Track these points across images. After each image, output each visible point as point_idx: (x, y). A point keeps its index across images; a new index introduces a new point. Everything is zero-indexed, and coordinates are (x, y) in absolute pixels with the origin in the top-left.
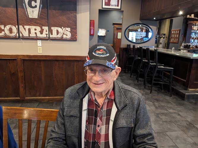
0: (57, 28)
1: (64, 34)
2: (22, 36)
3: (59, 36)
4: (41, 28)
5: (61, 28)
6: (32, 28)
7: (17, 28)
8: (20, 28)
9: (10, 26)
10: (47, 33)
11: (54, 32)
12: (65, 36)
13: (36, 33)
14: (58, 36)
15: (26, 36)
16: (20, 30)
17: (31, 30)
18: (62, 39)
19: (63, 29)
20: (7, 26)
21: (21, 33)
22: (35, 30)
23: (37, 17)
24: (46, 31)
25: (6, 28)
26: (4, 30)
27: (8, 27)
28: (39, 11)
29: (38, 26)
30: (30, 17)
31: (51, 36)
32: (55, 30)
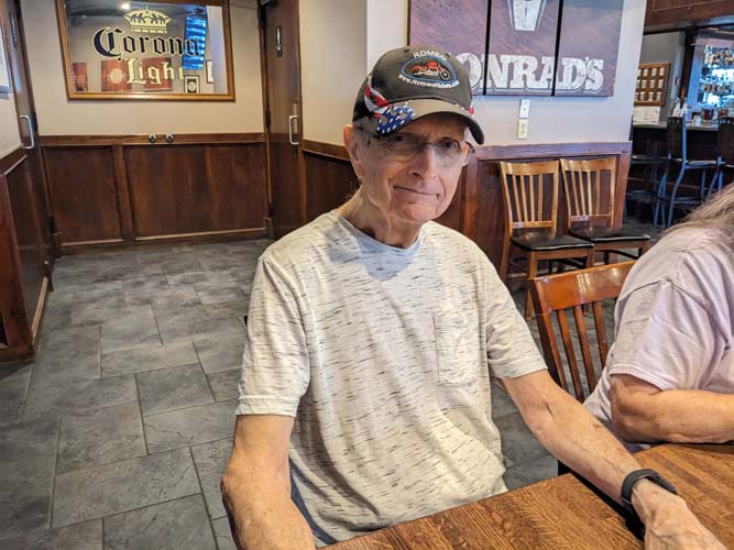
0: (574, 60)
1: (587, 78)
2: (492, 87)
3: (577, 84)
4: (539, 61)
5: (584, 60)
6: (517, 62)
7: (482, 63)
8: (490, 62)
9: (466, 54)
10: (552, 76)
11: (567, 74)
12: (589, 85)
13: (525, 78)
14: (574, 84)
15: (502, 86)
17: (516, 69)
18: (581, 94)
19: (586, 64)
21: (491, 78)
22: (525, 66)
23: (533, 29)
24: (550, 72)
28: (540, 9)
29: (532, 55)
30: (518, 27)
31: (558, 85)
32: (571, 65)
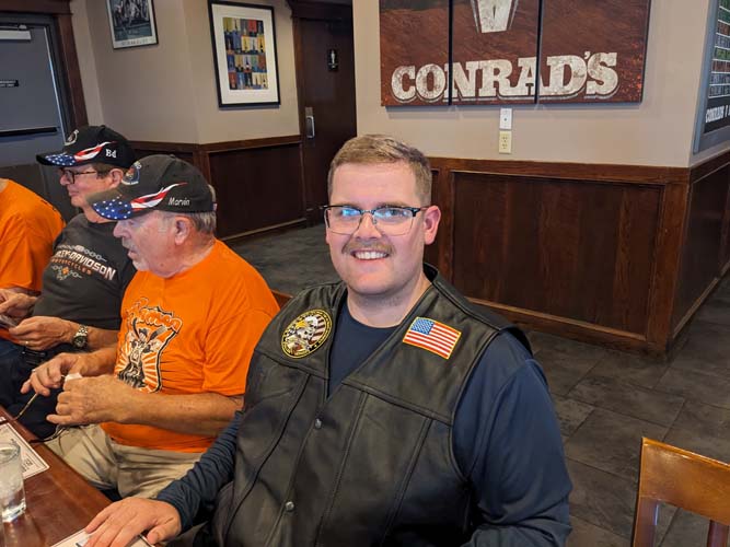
0: (565, 58)
1: (589, 78)
2: (458, 97)
3: (573, 87)
4: (515, 64)
5: (583, 57)
6: (486, 67)
7: (446, 73)
8: (454, 70)
9: (429, 66)
11: (556, 75)
12: (592, 88)
13: (496, 84)
14: (567, 88)
15: (469, 95)
16: (455, 77)
17: (484, 75)
18: (580, 100)
19: (586, 61)
20: (422, 69)
21: (456, 87)
22: (497, 72)
23: (504, 28)
24: (530, 74)
25: (419, 75)
26: (413, 83)
27: (424, 71)
30: (485, 29)
31: (543, 91)
